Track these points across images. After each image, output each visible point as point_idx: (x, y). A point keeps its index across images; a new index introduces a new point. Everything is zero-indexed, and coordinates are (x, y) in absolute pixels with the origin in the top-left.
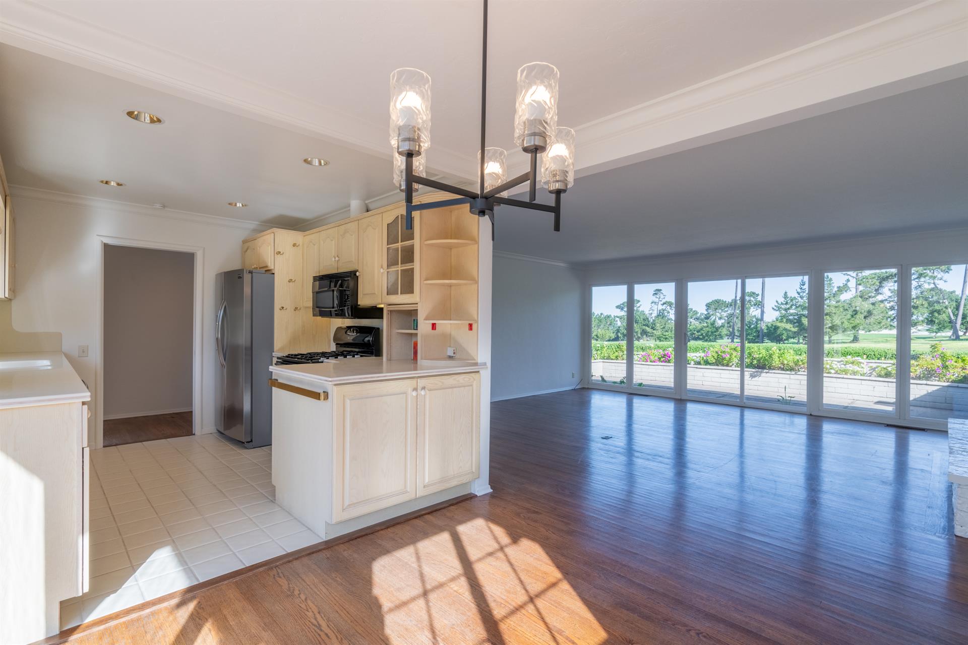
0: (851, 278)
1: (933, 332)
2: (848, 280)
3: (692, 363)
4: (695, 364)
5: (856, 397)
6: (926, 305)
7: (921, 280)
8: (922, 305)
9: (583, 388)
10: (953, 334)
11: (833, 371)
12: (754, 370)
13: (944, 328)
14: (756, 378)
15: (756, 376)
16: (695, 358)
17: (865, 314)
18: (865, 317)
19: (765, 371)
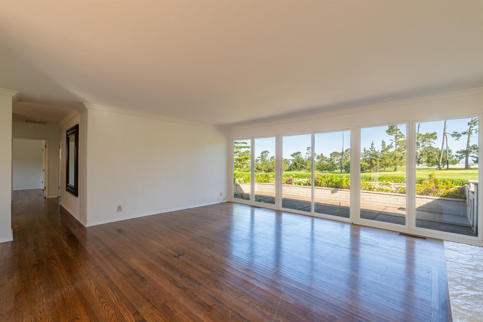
0: (393, 142)
1: (429, 166)
2: (392, 143)
3: (302, 184)
4: (303, 185)
5: (388, 205)
6: (426, 154)
7: (424, 143)
8: (425, 154)
9: (229, 202)
10: (438, 167)
11: (375, 190)
12: (333, 189)
13: (434, 165)
15: (335, 192)
16: (304, 182)
17: (400, 158)
18: (400, 160)
19: (339, 189)
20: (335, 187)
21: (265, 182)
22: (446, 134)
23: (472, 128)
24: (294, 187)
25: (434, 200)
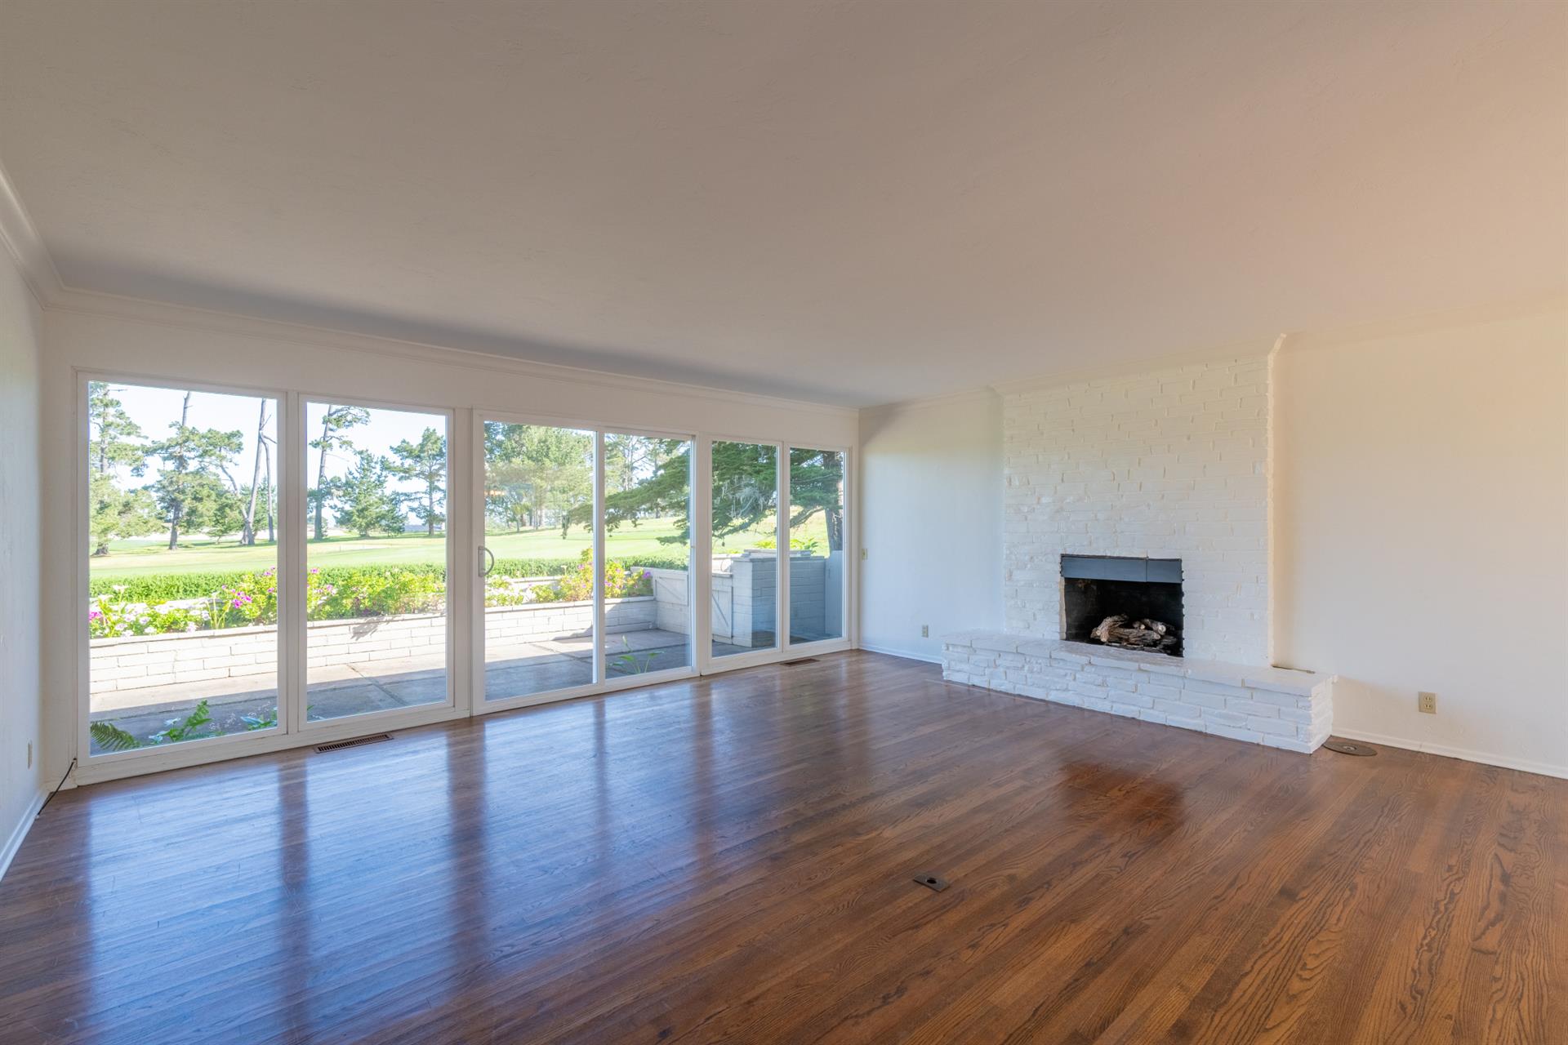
1: (216, 535)
3: (191, 626)
4: (199, 629)
6: (213, 497)
7: (205, 460)
8: (208, 496)
10: (244, 538)
12: (362, 621)
13: (230, 530)
15: (366, 633)
16: (197, 613)
17: (121, 508)
18: (119, 514)
20: (367, 613)
22: (266, 440)
23: (330, 433)
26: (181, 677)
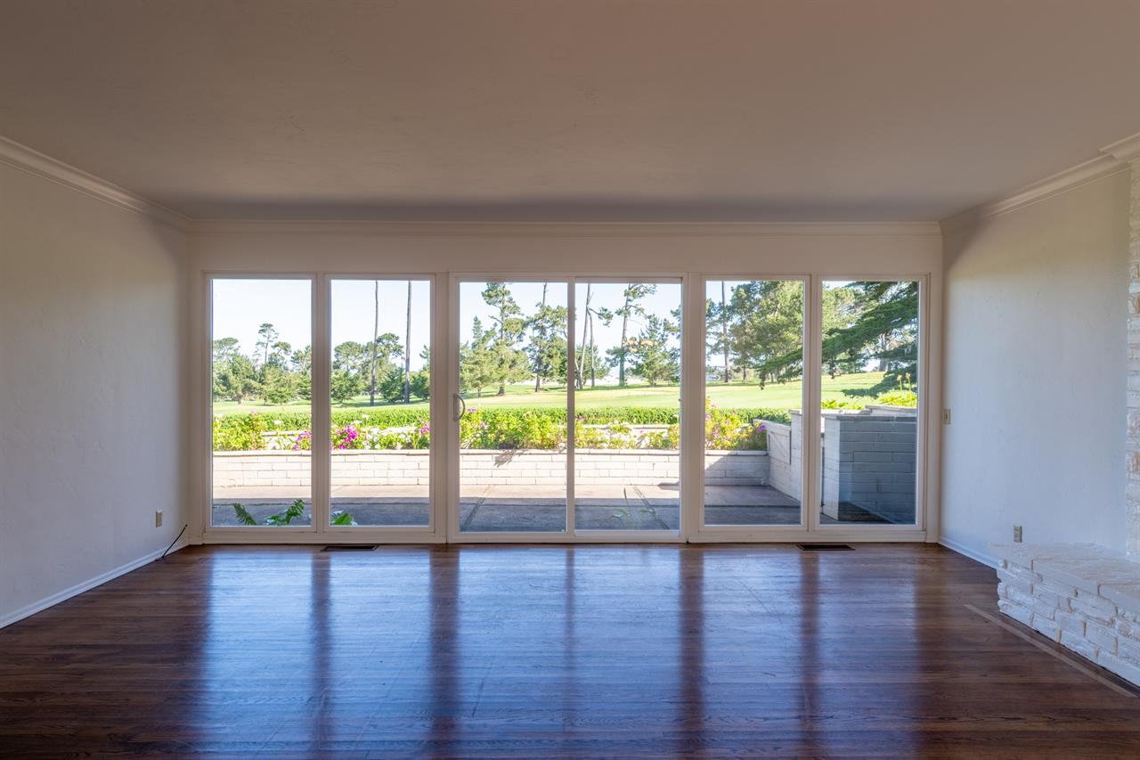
3: (399, 446)
4: (403, 448)
5: (634, 481)
11: (605, 445)
12: (501, 452)
14: (504, 466)
15: (505, 461)
16: (404, 436)
17: (511, 363)
19: (518, 451)
20: (503, 446)
21: (245, 446)
22: (590, 312)
23: (629, 303)
24: (371, 458)
25: (720, 457)
26: (392, 481)
